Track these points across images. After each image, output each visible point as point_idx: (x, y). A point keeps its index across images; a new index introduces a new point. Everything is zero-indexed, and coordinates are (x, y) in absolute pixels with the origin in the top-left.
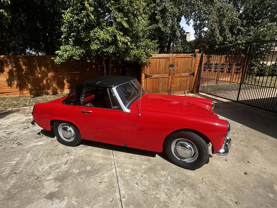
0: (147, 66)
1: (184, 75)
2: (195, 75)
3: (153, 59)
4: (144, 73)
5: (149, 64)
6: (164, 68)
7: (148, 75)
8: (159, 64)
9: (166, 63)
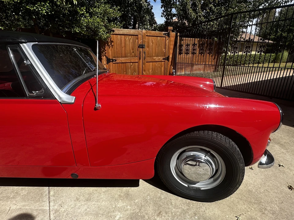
0: (108, 45)
1: (156, 59)
2: (170, 60)
3: (116, 36)
4: (106, 56)
5: (111, 43)
6: (132, 49)
7: (111, 58)
8: (125, 44)
9: (134, 42)
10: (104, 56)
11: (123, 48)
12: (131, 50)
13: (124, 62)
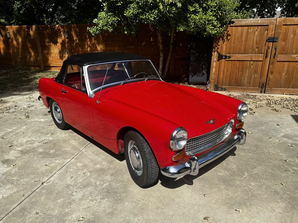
0: (223, 39)
3: (236, 28)
4: (217, 52)
5: (227, 37)
6: (257, 44)
7: (224, 54)
8: (247, 37)
9: (261, 35)
10: (216, 52)
11: (243, 43)
12: (255, 45)
13: (240, 60)
